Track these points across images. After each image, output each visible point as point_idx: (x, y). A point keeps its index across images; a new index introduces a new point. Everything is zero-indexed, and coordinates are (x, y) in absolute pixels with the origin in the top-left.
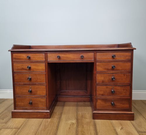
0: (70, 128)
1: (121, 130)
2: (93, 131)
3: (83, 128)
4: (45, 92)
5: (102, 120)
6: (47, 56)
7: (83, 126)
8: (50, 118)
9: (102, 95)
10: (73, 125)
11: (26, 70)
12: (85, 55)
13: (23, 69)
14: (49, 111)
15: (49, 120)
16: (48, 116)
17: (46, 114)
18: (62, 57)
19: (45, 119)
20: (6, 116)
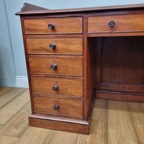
4: (81, 91)
6: (87, 23)
8: (89, 134)
11: (48, 51)
13: (42, 49)
14: (88, 124)
15: (87, 140)
16: (86, 131)
17: (82, 128)
18: (119, 24)
19: (80, 135)
20: (23, 120)
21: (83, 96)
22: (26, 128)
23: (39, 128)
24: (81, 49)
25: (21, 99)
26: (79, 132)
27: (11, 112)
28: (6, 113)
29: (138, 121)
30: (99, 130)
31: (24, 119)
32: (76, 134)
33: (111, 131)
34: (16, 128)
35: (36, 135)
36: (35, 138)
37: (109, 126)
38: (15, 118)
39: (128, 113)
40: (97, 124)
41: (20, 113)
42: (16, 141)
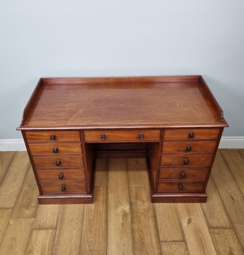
0: (123, 224)
1: (188, 224)
2: (153, 230)
3: (140, 223)
4: (84, 177)
5: (164, 204)
6: (84, 134)
7: (140, 219)
8: (92, 203)
9: (167, 178)
10: (126, 217)
11: (50, 152)
12: (146, 134)
13: (45, 151)
14: (91, 196)
15: (92, 208)
16: (90, 201)
17: (86, 200)
18: (108, 136)
19: (86, 205)
20: (29, 198)
21: (86, 179)
22: (37, 207)
23: (49, 205)
24: (81, 150)
25: (15, 171)
26: (85, 203)
27: (13, 191)
28: (8, 193)
29: (132, 182)
30: (101, 197)
31: (31, 198)
32: (83, 205)
33: (111, 196)
34: (28, 208)
35: (49, 213)
36: (49, 215)
37: (109, 192)
38: (21, 198)
39: (126, 173)
40: (99, 190)
41: (23, 191)
42: (34, 222)
